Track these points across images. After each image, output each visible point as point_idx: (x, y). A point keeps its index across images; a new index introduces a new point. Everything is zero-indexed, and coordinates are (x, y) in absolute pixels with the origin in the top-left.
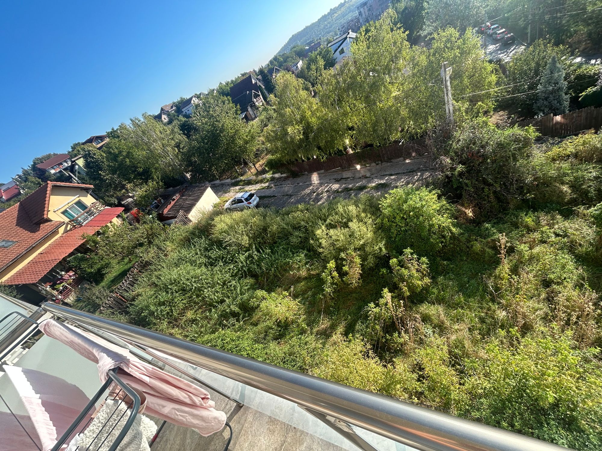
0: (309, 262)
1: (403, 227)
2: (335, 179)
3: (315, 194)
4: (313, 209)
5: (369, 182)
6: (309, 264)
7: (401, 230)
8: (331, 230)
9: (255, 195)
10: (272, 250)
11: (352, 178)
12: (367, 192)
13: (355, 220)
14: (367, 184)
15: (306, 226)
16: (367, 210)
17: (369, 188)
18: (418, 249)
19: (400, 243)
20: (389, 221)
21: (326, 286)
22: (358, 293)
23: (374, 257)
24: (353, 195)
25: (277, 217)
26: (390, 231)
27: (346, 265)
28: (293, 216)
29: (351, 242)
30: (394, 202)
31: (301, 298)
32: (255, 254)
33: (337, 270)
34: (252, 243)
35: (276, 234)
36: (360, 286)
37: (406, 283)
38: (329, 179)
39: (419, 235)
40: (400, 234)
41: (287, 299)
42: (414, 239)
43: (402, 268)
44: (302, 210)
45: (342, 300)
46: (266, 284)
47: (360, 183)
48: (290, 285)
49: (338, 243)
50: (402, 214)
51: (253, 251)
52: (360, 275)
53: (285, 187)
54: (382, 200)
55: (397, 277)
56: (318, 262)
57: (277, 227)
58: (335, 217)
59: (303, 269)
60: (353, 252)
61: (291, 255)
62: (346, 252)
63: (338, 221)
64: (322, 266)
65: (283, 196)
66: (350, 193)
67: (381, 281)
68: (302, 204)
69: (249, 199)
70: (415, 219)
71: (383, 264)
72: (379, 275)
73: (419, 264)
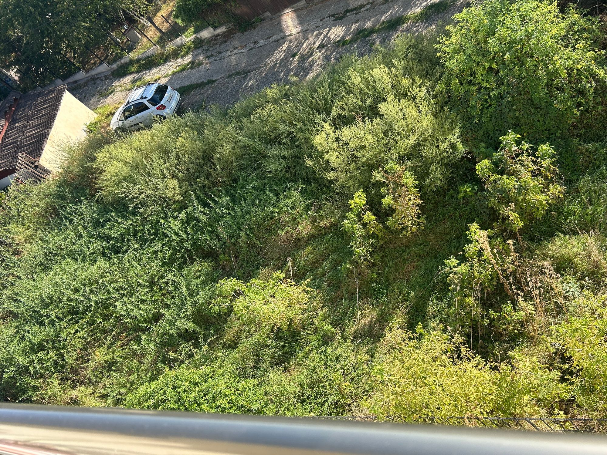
0: (312, 204)
1: (493, 90)
2: (333, 16)
3: (296, 59)
4: (299, 92)
6: (313, 208)
7: (490, 97)
8: (344, 129)
9: (169, 88)
10: (232, 196)
11: (368, 6)
12: (407, 31)
13: (390, 98)
14: (403, 11)
15: (291, 133)
16: (411, 69)
17: (409, 19)
18: (530, 131)
19: (491, 126)
20: (461, 84)
21: (356, 243)
22: (422, 244)
23: (441, 165)
24: (377, 43)
25: (226, 125)
26: (468, 105)
27: (388, 194)
28: (259, 117)
29: (389, 146)
30: (467, 39)
31: (311, 277)
32: (201, 212)
33: (371, 208)
34: (187, 191)
35: (232, 162)
36: (423, 230)
37: (513, 203)
38: (320, 17)
39: (530, 99)
40: (490, 106)
41: (283, 284)
42: (519, 111)
43: (502, 175)
44: (276, 100)
45: (391, 264)
46: (236, 265)
47: (389, 13)
48: (284, 258)
49: (363, 152)
50: (488, 62)
51: (194, 206)
52: (419, 209)
53: (230, 56)
54: (441, 41)
55: (496, 197)
56: (329, 201)
57: (230, 146)
58: (348, 99)
59: (304, 221)
60: (397, 166)
61: (273, 198)
62: (383, 167)
63: (355, 108)
64: (340, 207)
65: (230, 76)
66: (370, 40)
67: (464, 211)
68: (272, 86)
69: (158, 99)
70: (517, 68)
71: (463, 176)
72: (457, 199)
73: (536, 161)
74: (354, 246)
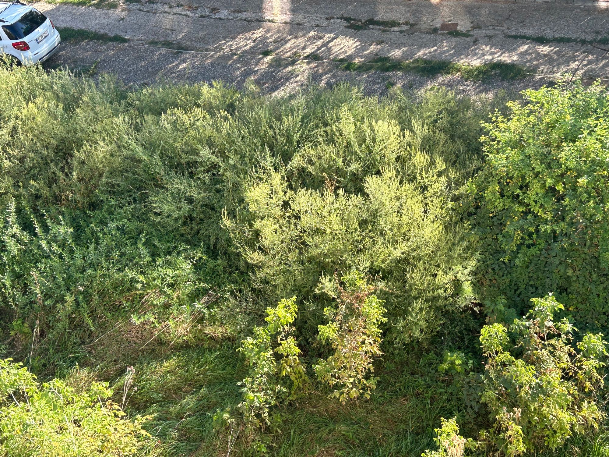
0: (205, 291)
1: (546, 222)
2: (348, 19)
3: (268, 59)
4: (252, 109)
5: (463, 51)
6: (205, 299)
7: (537, 231)
8: (301, 192)
9: (48, 22)
10: (78, 229)
11: (405, 28)
12: (449, 85)
13: (389, 174)
14: (453, 55)
15: (216, 166)
16: (436, 143)
17: (458, 70)
18: (580, 306)
19: (525, 277)
20: (502, 195)
21: (253, 382)
22: (357, 423)
23: (430, 307)
24: (399, 85)
25: (116, 113)
26: (501, 230)
27: (333, 321)
28: (175, 122)
29: (361, 246)
30: (534, 132)
31: (156, 414)
32: (13, 236)
33: (298, 333)
34: (6, 193)
35: (101, 175)
36: (366, 401)
37: (520, 410)
38: (328, 14)
39: (595, 258)
40: (533, 245)
41: (103, 409)
42: (575, 270)
43: (517, 359)
44: (211, 107)
45: (296, 439)
46: (37, 346)
47: (432, 50)
48: (123, 364)
49: (318, 240)
50: (552, 178)
51: (7, 222)
52: (373, 363)
53: (166, 12)
54: (494, 119)
55: (497, 389)
56: (236, 296)
57: (109, 148)
58: (324, 151)
59: (181, 314)
60: (362, 281)
61: (145, 257)
62: (340, 275)
63: (330, 167)
64: (249, 314)
65: (154, 43)
66: (389, 77)
67: (440, 393)
68: (214, 84)
69: (23, 31)
70: (591, 203)
71: (458, 337)
72: (437, 371)
73: (575, 356)
74: (248, 385)
